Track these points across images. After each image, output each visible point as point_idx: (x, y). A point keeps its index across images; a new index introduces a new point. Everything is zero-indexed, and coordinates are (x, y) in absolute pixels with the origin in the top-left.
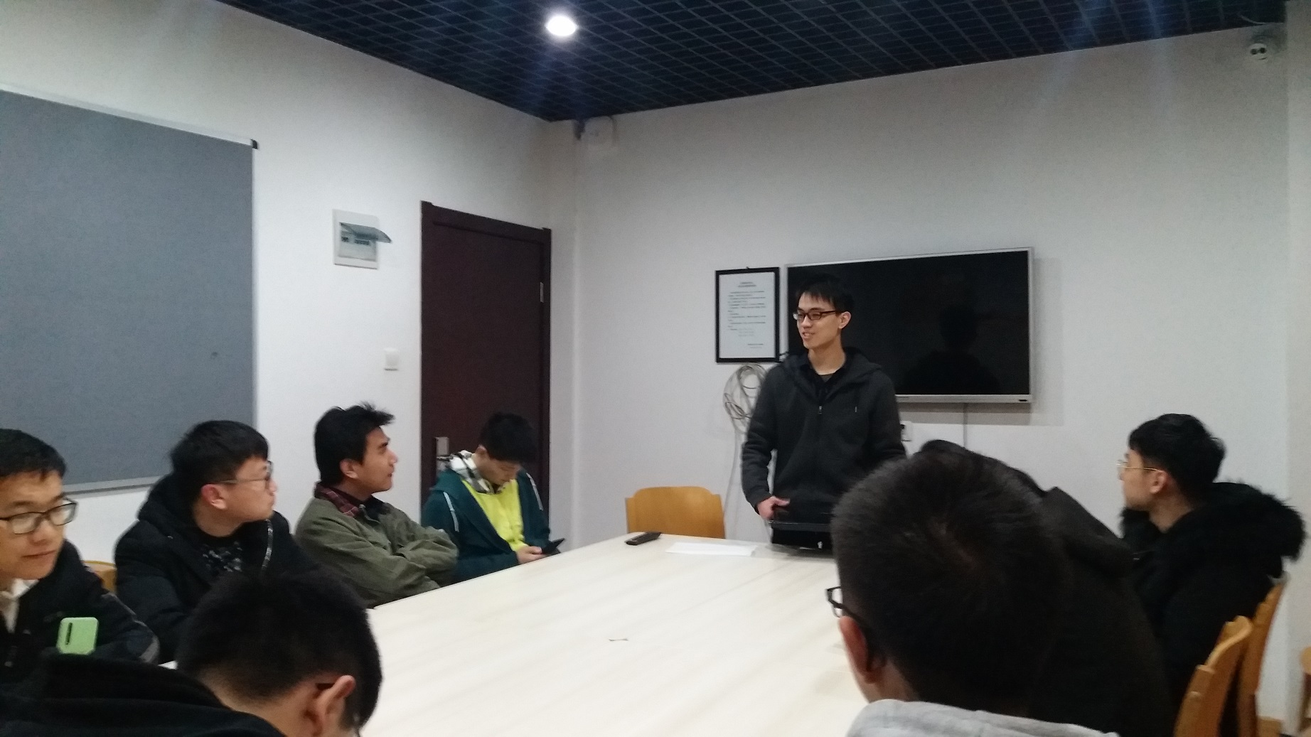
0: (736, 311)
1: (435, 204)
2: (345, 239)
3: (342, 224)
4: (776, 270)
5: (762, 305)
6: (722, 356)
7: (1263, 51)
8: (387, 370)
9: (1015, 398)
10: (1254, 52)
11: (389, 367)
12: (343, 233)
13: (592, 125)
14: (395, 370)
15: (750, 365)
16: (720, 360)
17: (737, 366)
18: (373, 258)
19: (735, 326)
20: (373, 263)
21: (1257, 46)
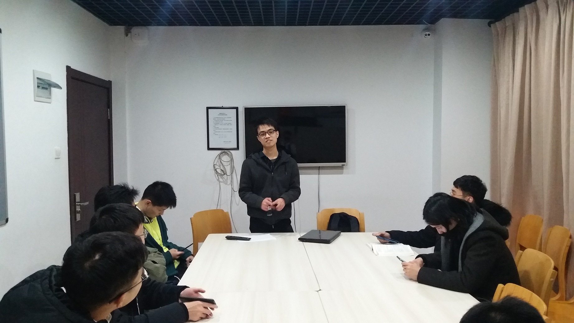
0: (217, 126)
1: (72, 67)
2: (38, 87)
3: (38, 78)
4: (237, 108)
5: (230, 124)
6: (210, 147)
7: (429, 35)
8: (56, 159)
9: (340, 164)
10: (426, 35)
11: (57, 157)
12: (38, 83)
13: (135, 30)
14: (59, 158)
15: (226, 151)
16: (209, 149)
17: (219, 152)
18: (49, 96)
19: (217, 133)
20: (50, 100)
21: (427, 33)
